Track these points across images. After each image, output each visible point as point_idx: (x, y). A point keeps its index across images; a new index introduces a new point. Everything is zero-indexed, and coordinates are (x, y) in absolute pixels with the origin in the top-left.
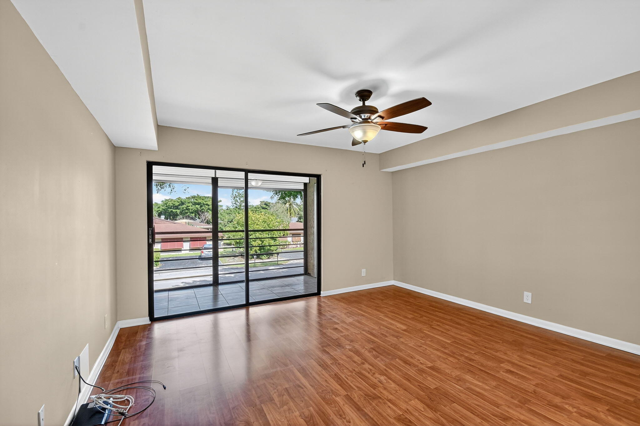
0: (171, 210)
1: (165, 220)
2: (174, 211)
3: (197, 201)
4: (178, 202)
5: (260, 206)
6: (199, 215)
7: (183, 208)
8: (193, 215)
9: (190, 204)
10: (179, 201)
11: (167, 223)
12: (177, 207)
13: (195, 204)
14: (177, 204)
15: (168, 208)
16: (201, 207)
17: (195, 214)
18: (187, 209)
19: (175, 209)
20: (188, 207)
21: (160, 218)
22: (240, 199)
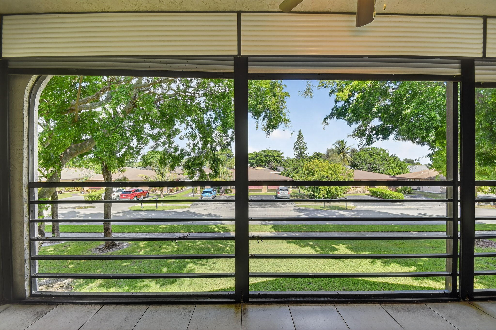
3: (267, 154)
5: (313, 156)
6: (268, 163)
7: (257, 159)
8: (264, 164)
9: (262, 156)
13: (265, 156)
14: (253, 156)
16: (269, 158)
17: (265, 163)
18: (260, 160)
20: (260, 158)
22: (300, 151)
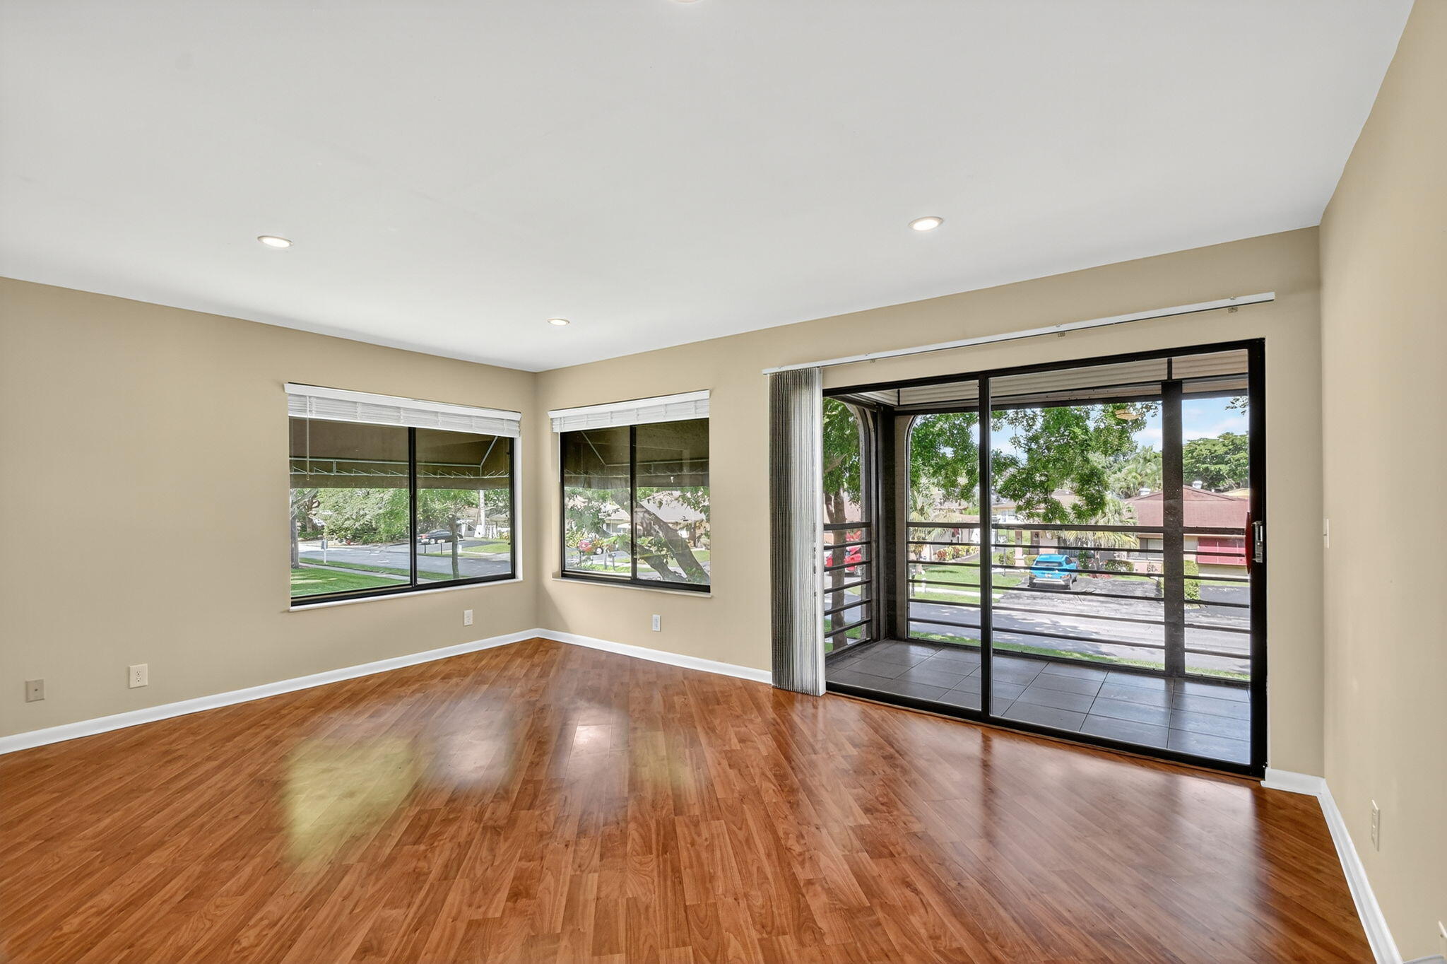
0: (1205, 466)
1: (1202, 491)
2: (1212, 468)
4: (1224, 445)
7: (1238, 460)
10: (1226, 442)
11: (1211, 498)
12: (1221, 460)
15: (1198, 462)
19: (1216, 464)
21: (1191, 486)
